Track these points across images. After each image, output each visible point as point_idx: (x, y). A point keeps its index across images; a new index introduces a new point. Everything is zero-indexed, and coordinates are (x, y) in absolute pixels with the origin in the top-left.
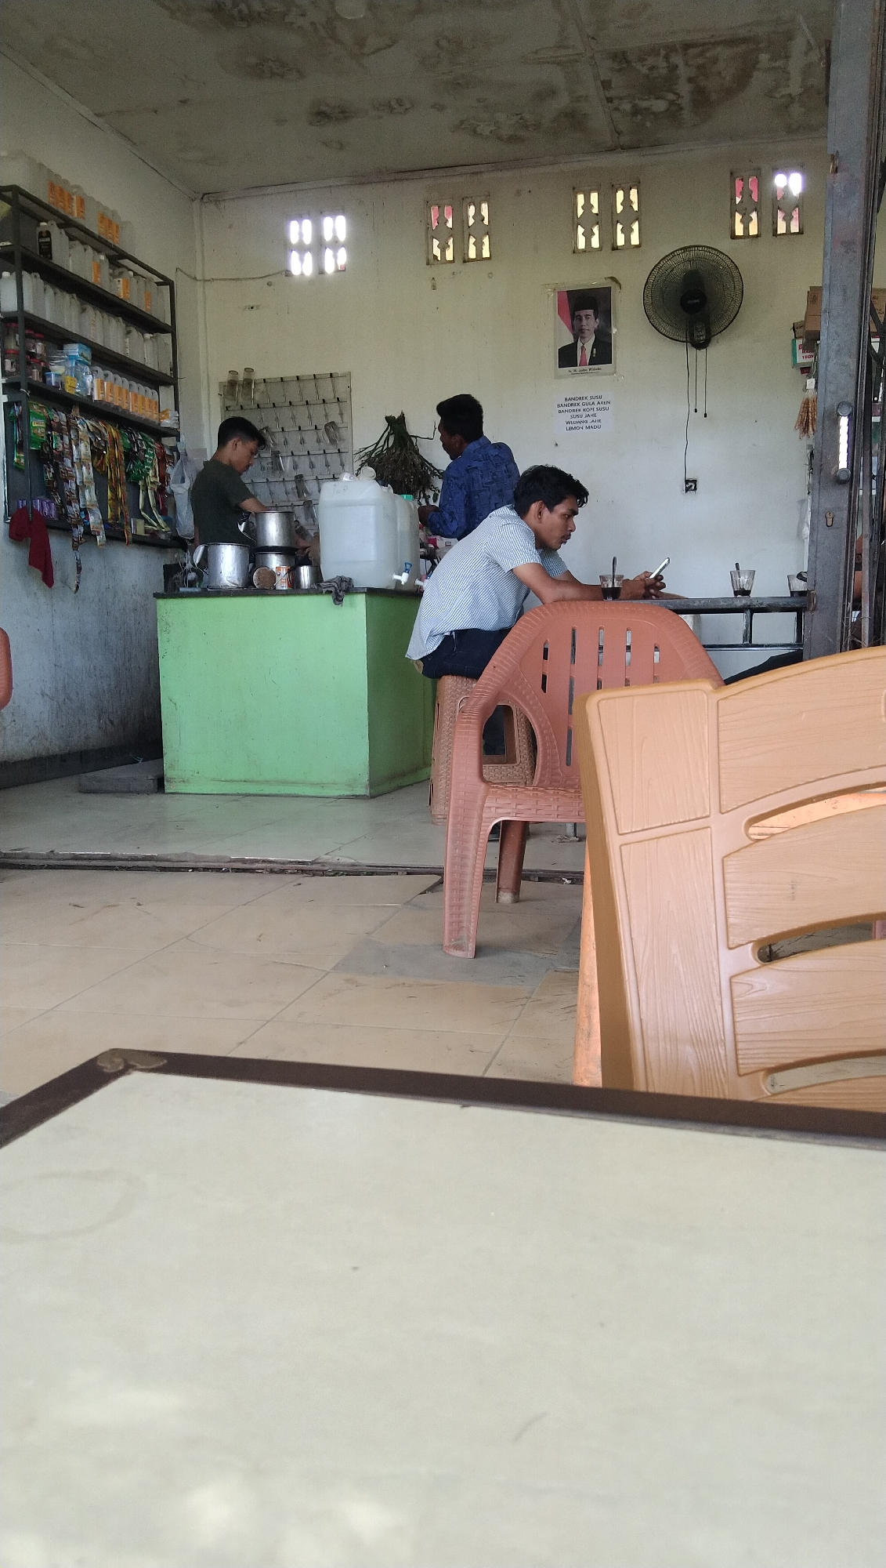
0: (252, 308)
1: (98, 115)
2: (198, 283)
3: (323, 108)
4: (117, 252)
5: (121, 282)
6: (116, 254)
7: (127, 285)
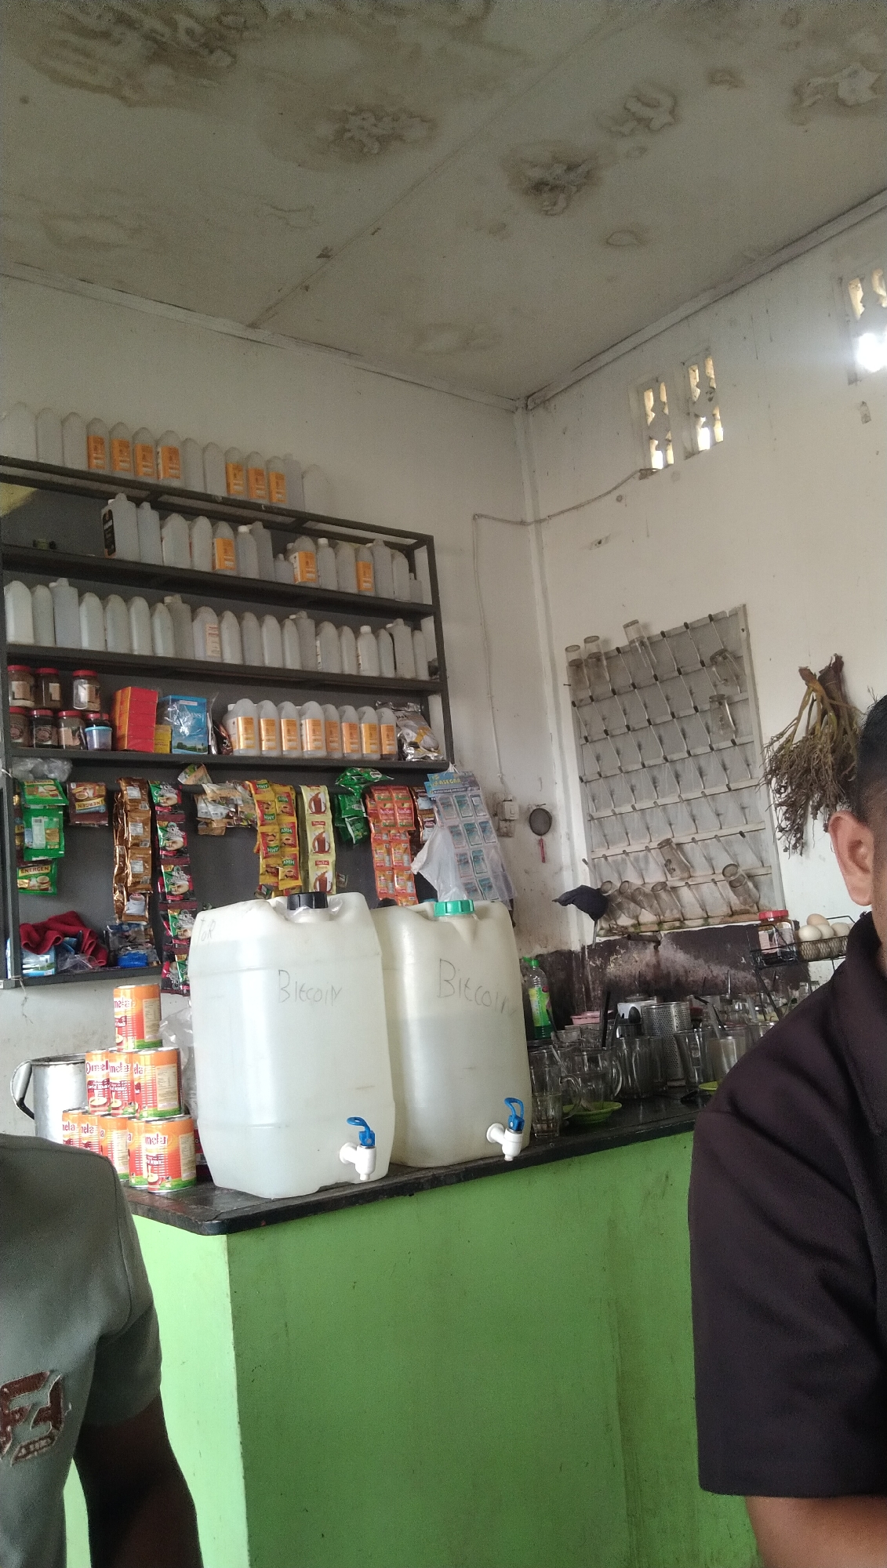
0: (600, 543)
1: (253, 326)
2: (530, 528)
3: (536, 174)
4: (293, 517)
5: (297, 558)
6: (293, 519)
7: (308, 560)
